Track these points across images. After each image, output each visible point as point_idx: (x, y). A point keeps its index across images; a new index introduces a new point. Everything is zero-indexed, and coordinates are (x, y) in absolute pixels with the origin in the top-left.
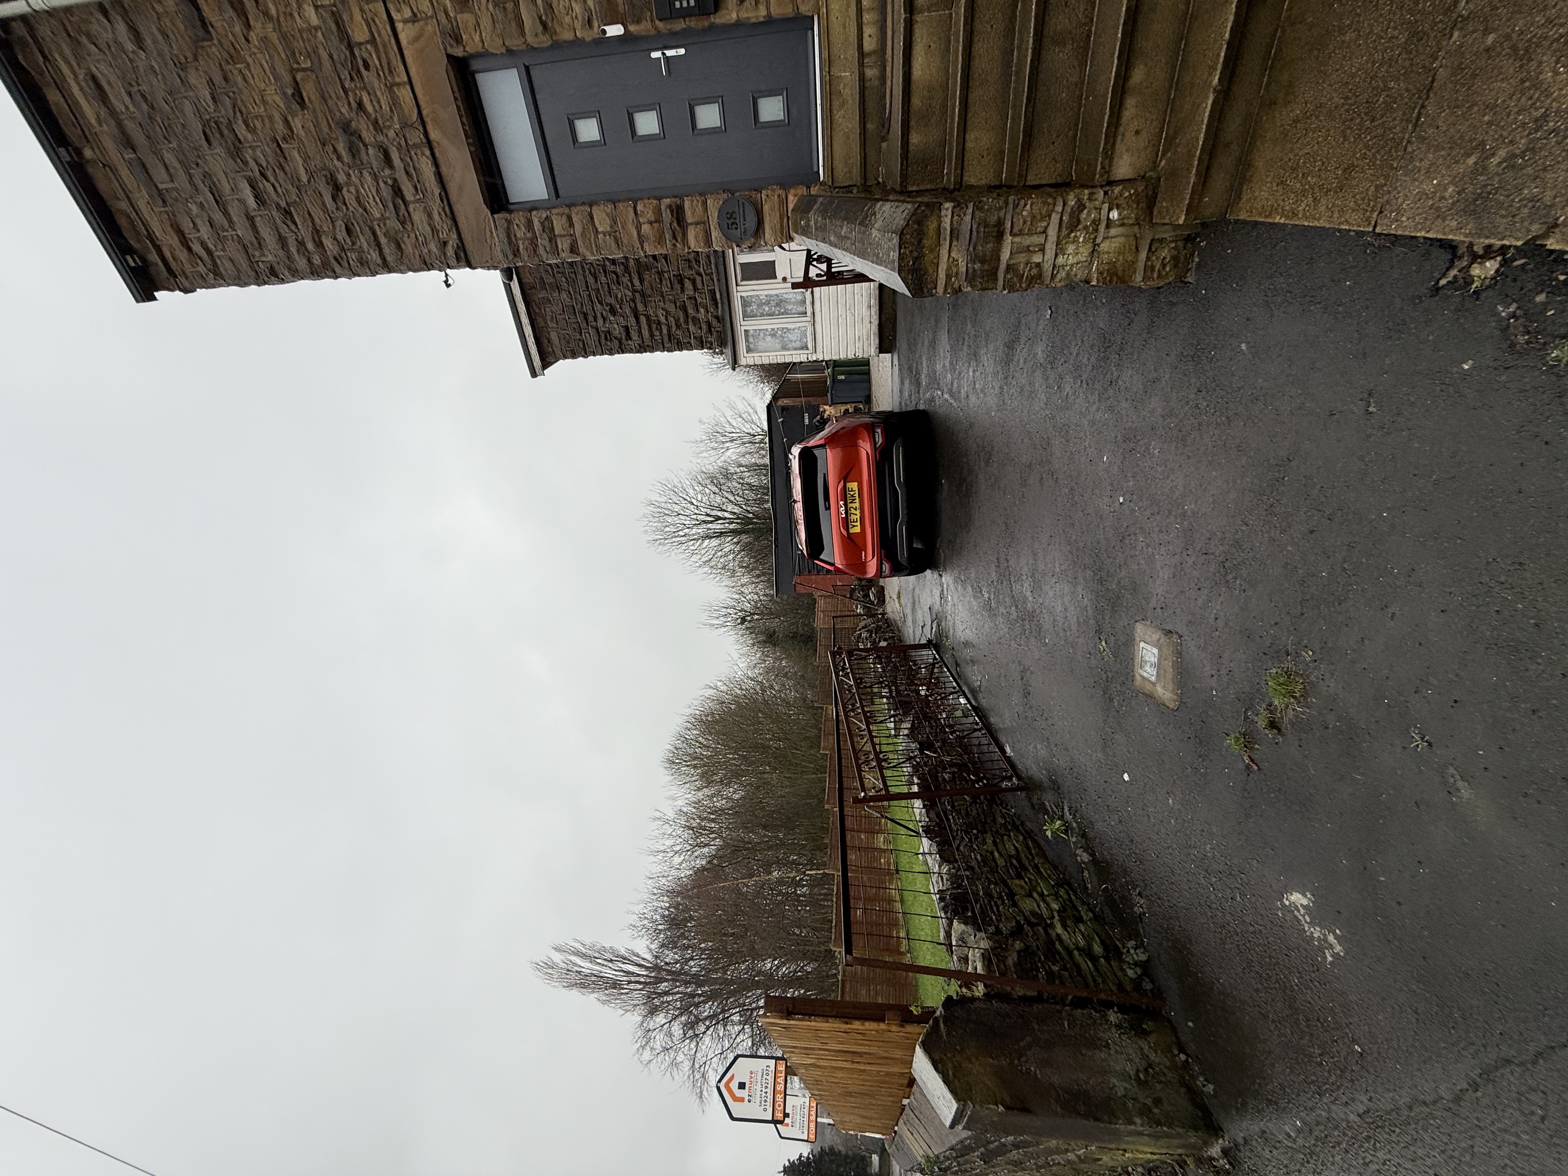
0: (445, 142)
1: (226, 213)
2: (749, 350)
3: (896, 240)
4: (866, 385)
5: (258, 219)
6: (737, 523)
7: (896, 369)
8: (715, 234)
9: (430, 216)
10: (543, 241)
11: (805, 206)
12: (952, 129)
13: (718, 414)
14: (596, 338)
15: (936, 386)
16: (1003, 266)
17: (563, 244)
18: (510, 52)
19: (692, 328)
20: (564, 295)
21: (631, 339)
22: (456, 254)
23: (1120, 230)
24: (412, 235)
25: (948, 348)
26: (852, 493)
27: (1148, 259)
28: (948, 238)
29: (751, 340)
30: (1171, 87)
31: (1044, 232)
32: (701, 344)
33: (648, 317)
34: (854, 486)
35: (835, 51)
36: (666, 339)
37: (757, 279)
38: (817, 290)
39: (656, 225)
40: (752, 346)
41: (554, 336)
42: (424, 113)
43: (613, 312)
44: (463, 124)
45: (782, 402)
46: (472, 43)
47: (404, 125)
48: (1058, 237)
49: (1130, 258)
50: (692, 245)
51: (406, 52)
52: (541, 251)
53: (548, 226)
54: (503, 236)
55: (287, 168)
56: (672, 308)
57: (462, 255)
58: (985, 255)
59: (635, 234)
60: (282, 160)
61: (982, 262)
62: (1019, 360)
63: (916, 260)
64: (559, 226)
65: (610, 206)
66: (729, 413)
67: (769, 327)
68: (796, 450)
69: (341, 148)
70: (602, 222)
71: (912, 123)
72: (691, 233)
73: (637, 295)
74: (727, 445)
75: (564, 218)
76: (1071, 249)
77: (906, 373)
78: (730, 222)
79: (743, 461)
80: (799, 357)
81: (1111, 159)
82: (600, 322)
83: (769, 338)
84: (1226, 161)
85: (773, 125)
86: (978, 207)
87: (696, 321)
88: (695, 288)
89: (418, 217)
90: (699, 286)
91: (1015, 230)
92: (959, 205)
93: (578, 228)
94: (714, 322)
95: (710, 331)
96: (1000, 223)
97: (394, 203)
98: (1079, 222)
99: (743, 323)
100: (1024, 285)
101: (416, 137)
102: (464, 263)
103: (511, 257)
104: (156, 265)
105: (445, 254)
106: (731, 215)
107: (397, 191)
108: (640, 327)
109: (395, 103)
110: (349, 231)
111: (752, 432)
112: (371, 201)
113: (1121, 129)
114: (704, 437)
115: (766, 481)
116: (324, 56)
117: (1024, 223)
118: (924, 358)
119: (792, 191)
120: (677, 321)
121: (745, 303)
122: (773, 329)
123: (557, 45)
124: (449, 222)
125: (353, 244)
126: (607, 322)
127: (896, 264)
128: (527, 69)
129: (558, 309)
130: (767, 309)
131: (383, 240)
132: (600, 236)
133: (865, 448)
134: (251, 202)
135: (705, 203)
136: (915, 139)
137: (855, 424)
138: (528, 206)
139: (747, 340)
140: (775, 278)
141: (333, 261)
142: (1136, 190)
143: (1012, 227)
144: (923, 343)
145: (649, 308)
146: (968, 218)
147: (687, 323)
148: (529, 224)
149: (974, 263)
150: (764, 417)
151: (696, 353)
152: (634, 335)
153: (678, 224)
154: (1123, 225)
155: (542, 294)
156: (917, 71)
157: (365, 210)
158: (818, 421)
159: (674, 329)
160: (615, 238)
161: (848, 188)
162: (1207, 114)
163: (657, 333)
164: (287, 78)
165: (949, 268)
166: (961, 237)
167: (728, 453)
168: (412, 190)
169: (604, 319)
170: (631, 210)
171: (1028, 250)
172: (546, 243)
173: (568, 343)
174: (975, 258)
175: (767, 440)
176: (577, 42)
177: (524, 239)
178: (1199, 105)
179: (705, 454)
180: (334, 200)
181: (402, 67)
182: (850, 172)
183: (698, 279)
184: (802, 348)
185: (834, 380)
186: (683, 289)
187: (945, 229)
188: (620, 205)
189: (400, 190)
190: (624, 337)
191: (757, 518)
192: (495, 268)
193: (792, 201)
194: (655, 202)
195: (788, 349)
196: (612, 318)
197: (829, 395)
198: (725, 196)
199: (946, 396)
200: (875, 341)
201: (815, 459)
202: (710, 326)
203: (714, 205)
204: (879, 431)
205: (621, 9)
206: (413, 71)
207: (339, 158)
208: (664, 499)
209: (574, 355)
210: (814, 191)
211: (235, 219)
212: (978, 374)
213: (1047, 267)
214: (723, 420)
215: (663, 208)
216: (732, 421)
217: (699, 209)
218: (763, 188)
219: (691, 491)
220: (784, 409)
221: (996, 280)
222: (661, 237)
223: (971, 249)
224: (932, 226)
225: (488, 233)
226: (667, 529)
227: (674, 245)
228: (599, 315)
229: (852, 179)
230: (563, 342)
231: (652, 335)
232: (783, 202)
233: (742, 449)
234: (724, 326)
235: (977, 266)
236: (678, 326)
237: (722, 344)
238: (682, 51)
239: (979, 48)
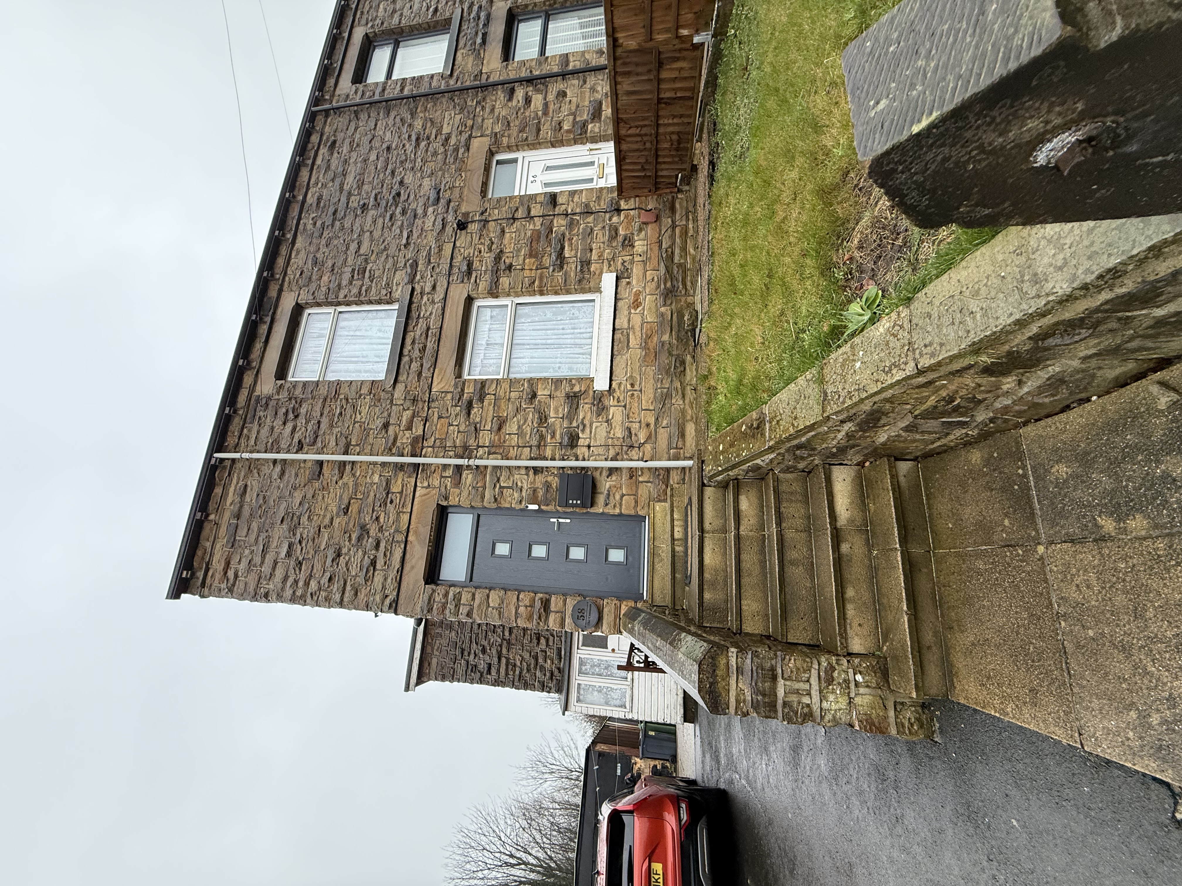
0: (415, 543)
1: (263, 557)
2: (579, 700)
3: (696, 667)
4: (672, 745)
5: (279, 564)
6: (539, 872)
7: (698, 739)
8: (568, 620)
9: (385, 579)
10: (451, 606)
11: (633, 615)
12: (732, 596)
13: (544, 744)
14: (464, 669)
15: (734, 769)
16: (780, 702)
17: (464, 610)
18: (472, 507)
19: (538, 673)
20: (453, 634)
21: (490, 674)
22: (390, 604)
23: (867, 690)
24: (369, 588)
25: (741, 735)
26: (656, 877)
27: (896, 717)
28: (735, 672)
29: (582, 692)
30: (874, 601)
31: (808, 681)
32: (543, 688)
33: (508, 659)
34: (657, 867)
35: (657, 534)
36: (517, 678)
37: (594, 646)
38: (636, 673)
39: (529, 609)
40: (581, 697)
41: (434, 661)
42: (411, 527)
43: (484, 651)
44: (430, 535)
45: (601, 747)
46: (453, 500)
47: (397, 531)
48: (820, 687)
49: (881, 714)
50: (551, 626)
51: (416, 500)
52: (447, 612)
53: (458, 598)
54: (426, 599)
55: (316, 540)
56: (526, 656)
57: (394, 605)
58: (765, 690)
59: (514, 612)
60: (316, 536)
61: (764, 695)
62: (805, 768)
63: (711, 684)
64: (465, 597)
65: (503, 592)
66: (554, 745)
67: (598, 684)
68: (606, 809)
69: (354, 537)
70: (494, 601)
71: (705, 587)
72: (552, 617)
73: (505, 642)
74: (546, 776)
75: (470, 594)
76: (831, 697)
77: (706, 748)
78: (580, 615)
79: (558, 797)
80: (618, 714)
81: (846, 639)
82: (472, 656)
83: (596, 693)
84: (932, 658)
85: (617, 564)
86: (755, 654)
87: (542, 668)
88: (547, 645)
89: (378, 578)
90: (551, 643)
91: (786, 676)
92: (741, 650)
93: (477, 602)
94: (556, 672)
95: (552, 679)
96: (773, 669)
97: (367, 569)
98: (833, 679)
99: (577, 678)
100: (800, 720)
101: (400, 537)
102: (392, 610)
103: (425, 612)
104: (198, 578)
105: (383, 603)
106: (582, 611)
107: (373, 563)
108: (500, 666)
109: (398, 520)
110: (330, 579)
111: (570, 767)
112: (354, 566)
113: (848, 621)
114: (528, 764)
115: (575, 824)
116: (372, 494)
117: (792, 672)
118: (721, 738)
119: (625, 603)
120: (529, 666)
121: (582, 663)
122: (600, 687)
123: (499, 508)
124: (396, 585)
125: (329, 587)
126: (477, 658)
127: (697, 685)
128: (479, 516)
129: (444, 642)
130: (597, 670)
131: (348, 588)
132: (490, 609)
133: (671, 822)
134: (283, 554)
135: (565, 601)
136: (707, 596)
137: (662, 793)
138: (449, 583)
139: (578, 692)
140: (607, 648)
141: (309, 594)
142: (871, 664)
143: (783, 674)
144: (720, 725)
145: (510, 653)
146: (749, 661)
147: (536, 668)
148: (446, 595)
149: (757, 695)
150: (583, 754)
151: (538, 694)
152: (494, 672)
153: (545, 610)
154: (868, 686)
155: (439, 630)
156: (708, 559)
157: (348, 570)
158: (629, 779)
159: (525, 671)
160: (500, 612)
161: (662, 608)
162: (907, 626)
163: (511, 673)
164: (346, 501)
165: (738, 695)
166: (745, 673)
167: (545, 785)
168: (383, 563)
169: (476, 655)
170: (516, 597)
171: (797, 692)
172: (452, 607)
173: (443, 668)
174: (757, 691)
175: (582, 778)
176: (511, 509)
177: (439, 602)
178: (899, 620)
179: (524, 783)
180: (333, 561)
181: (410, 505)
182: (664, 597)
183: (551, 638)
184: (621, 706)
185: (646, 735)
186: (538, 643)
187: (732, 666)
188: (509, 593)
189: (375, 562)
190: (485, 672)
191: (560, 869)
192: (412, 617)
193: (624, 609)
194: (533, 594)
195: (610, 705)
196: (481, 656)
197: (640, 748)
198: (579, 598)
199: (744, 782)
200: (681, 711)
201: (623, 825)
202: (552, 674)
203: (571, 603)
204: (683, 805)
205: (539, 499)
206: (415, 508)
207: (350, 541)
208: (473, 827)
209: (443, 679)
210: (639, 605)
211: (266, 561)
212: (770, 768)
213: (816, 708)
214: (547, 750)
215: (537, 599)
216: (555, 752)
217: (561, 603)
218: (606, 598)
219: (502, 822)
220: (601, 754)
221: (776, 711)
222: (530, 617)
223: (753, 684)
224: (723, 661)
225: (417, 595)
226: (468, 866)
227: (539, 623)
228: (473, 652)
229: (665, 601)
230: (439, 668)
231: (507, 674)
232: (618, 608)
233: (559, 783)
234: (563, 676)
235: (760, 698)
236: (528, 670)
237: (559, 691)
238: (568, 521)
239: (744, 557)
